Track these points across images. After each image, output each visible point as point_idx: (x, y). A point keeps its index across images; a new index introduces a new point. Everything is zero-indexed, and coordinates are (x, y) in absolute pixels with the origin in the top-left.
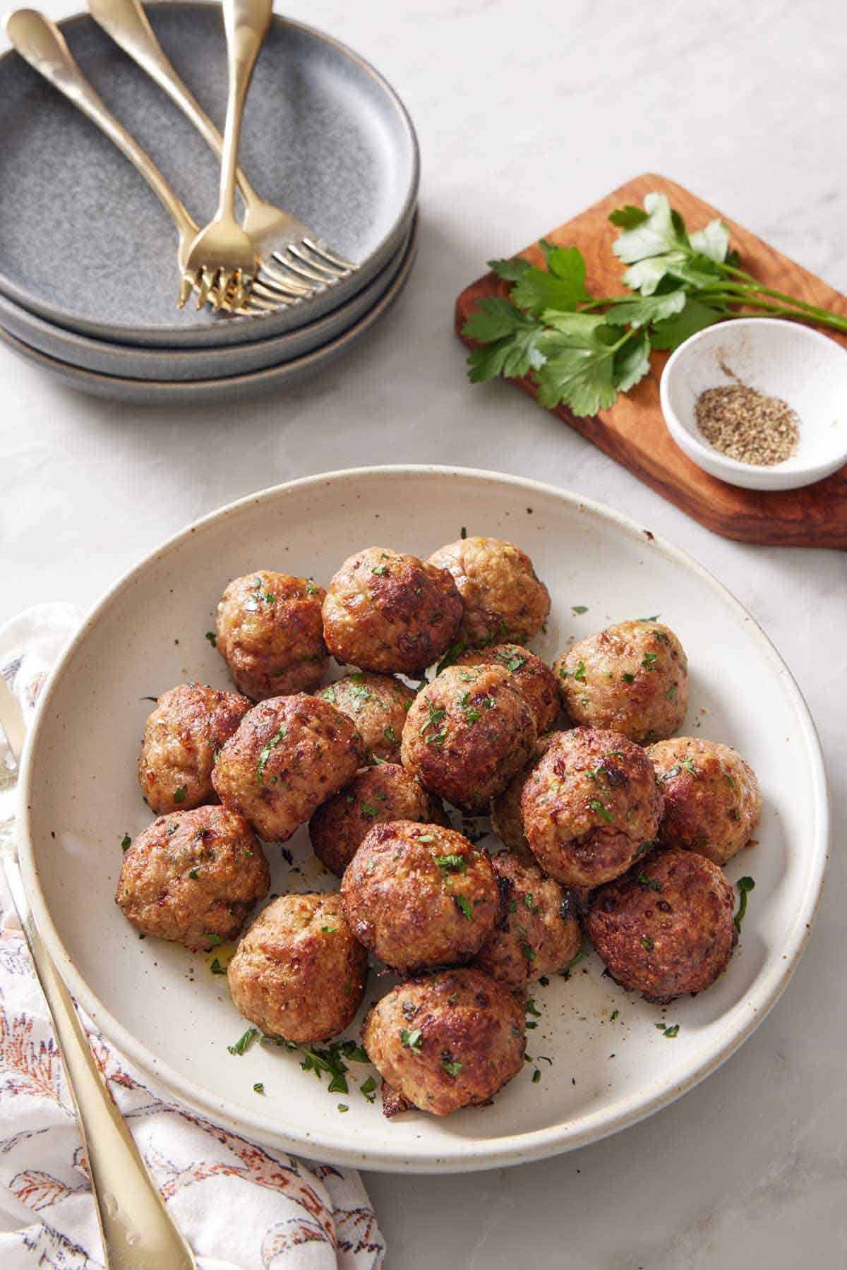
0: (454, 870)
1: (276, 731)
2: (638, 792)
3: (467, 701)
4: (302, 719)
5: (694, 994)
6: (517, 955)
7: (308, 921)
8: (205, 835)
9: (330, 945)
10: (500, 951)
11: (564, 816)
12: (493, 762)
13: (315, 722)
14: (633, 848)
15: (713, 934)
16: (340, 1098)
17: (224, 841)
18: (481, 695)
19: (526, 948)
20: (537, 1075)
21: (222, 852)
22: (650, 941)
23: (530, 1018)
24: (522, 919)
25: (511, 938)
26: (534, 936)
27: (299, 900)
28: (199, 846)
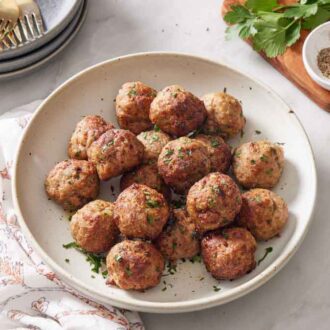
0: (152, 206)
1: (112, 140)
2: (228, 200)
3: (182, 150)
4: (122, 139)
5: (231, 280)
6: (170, 245)
7: (102, 210)
8: (78, 170)
9: (105, 220)
10: (165, 242)
11: (198, 200)
12: (184, 175)
13: (126, 141)
14: (221, 220)
15: (239, 259)
16: (95, 274)
17: (85, 174)
18: (188, 150)
19: (175, 244)
20: (165, 289)
21: (82, 177)
22: (216, 254)
23: (172, 271)
24: (177, 234)
25: (171, 239)
26: (179, 240)
27: (102, 202)
28: (74, 173)
